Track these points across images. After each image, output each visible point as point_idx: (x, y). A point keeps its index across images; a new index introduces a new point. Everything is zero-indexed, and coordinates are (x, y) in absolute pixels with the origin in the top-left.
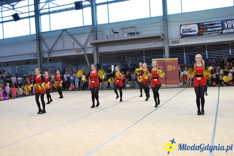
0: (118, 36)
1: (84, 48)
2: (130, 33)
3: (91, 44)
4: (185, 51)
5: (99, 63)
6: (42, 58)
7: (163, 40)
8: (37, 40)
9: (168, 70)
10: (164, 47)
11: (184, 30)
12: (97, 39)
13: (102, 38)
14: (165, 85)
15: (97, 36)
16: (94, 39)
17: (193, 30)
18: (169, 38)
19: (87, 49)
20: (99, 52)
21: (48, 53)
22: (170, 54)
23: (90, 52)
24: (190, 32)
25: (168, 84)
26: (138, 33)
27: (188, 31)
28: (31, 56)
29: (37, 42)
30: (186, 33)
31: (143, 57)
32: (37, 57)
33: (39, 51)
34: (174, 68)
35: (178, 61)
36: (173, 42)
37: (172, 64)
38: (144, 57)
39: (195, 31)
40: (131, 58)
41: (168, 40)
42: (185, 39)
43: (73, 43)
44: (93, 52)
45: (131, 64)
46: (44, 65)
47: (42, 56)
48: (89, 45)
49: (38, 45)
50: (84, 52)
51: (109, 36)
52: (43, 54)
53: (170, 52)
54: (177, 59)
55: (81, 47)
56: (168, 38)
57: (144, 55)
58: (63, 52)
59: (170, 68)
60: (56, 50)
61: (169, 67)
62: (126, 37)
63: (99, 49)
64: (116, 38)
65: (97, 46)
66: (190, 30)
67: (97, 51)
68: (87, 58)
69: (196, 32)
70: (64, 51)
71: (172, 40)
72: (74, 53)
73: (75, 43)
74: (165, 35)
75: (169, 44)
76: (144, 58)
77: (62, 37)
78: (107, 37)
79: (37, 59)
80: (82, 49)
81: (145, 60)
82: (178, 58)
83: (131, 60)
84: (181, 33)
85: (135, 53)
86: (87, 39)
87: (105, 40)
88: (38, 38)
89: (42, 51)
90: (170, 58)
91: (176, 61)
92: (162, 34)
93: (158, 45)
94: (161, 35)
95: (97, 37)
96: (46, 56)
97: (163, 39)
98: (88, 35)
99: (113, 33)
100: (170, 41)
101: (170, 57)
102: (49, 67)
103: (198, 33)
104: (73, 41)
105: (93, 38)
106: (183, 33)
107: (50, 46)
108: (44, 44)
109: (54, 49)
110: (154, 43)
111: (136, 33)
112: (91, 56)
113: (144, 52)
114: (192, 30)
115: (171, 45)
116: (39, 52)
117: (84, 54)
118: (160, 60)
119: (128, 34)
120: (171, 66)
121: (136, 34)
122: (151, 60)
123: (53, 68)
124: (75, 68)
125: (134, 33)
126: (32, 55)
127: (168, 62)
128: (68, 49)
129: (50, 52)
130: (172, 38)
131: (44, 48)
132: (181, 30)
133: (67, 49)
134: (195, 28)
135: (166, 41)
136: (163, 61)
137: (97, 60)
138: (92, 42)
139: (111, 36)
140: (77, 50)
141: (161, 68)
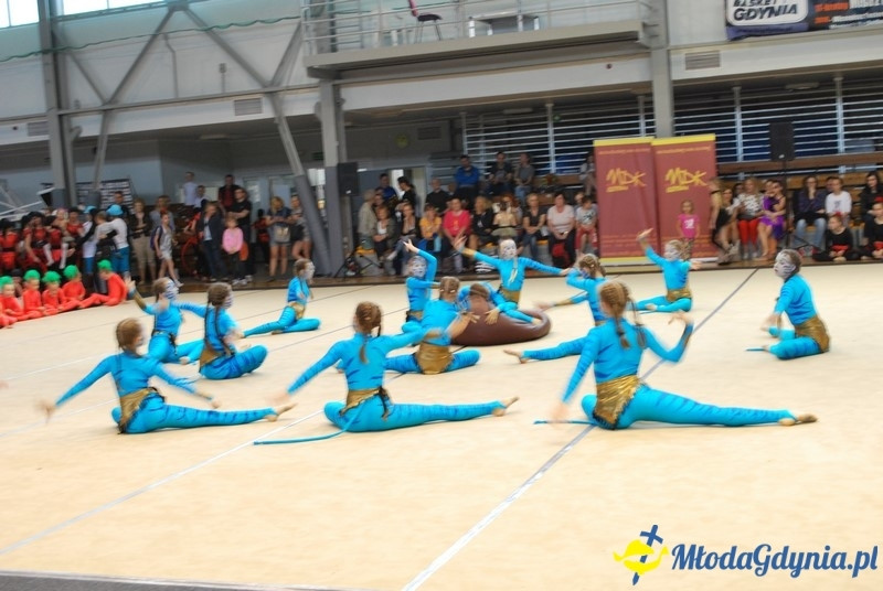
0: (437, 33)
1: (272, 92)
2: (491, 21)
3: (313, 72)
4: (742, 102)
5: (344, 161)
6: (69, 139)
8: (44, 52)
9: (670, 190)
10: (649, 84)
11: (744, 3)
12: (334, 49)
13: (359, 44)
15: (333, 32)
16: (321, 51)
17: (786, 7)
18: (672, 44)
19: (289, 97)
20: (347, 107)
21: (99, 117)
22: (677, 115)
23: (301, 106)
24: (769, 16)
26: (528, 20)
27: (763, 12)
28: (15, 129)
29: (45, 64)
30: (754, 17)
31: (546, 132)
32: (45, 133)
33: (54, 103)
34: (696, 178)
35: (718, 146)
36: (692, 62)
37: (688, 160)
38: (551, 129)
39: (794, 8)
40: (487, 138)
41: (668, 54)
42: (745, 46)
43: (223, 69)
44: (318, 106)
45: (488, 164)
46: (83, 173)
47: (71, 130)
48: (298, 74)
49: (52, 78)
50: (276, 108)
51: (394, 34)
52: (76, 121)
53: (676, 107)
54: (711, 137)
55: (255, 87)
56: (668, 40)
57: (550, 123)
58: (171, 108)
59: (678, 180)
60: (138, 101)
61: (672, 175)
62: (472, 35)
63: (347, 93)
64: (428, 41)
65: (337, 82)
66: (771, 5)
67: (338, 102)
68: (287, 138)
69: (795, 13)
70: (179, 107)
71: (685, 51)
72: (225, 115)
73: (231, 65)
74: (656, 29)
75: (674, 69)
76: (551, 135)
77: (166, 38)
79: (44, 144)
80: (265, 93)
81: (556, 145)
82: (716, 132)
83: (487, 144)
84: (731, 18)
85: (507, 112)
86: (290, 45)
87: (376, 52)
88: (49, 46)
89: (72, 103)
90: (678, 135)
91: (708, 148)
92: (644, 25)
93: (622, 73)
94: (638, 28)
95: (333, 40)
96: (90, 127)
97: (648, 48)
98: (294, 28)
99: (414, 19)
100: (678, 58)
101: (678, 128)
102: (104, 182)
103: (806, 19)
104: (220, 57)
105: (318, 41)
107: (110, 86)
108: (77, 70)
109: (128, 97)
110: (604, 64)
111: (521, 17)
112: (307, 129)
113: (549, 106)
114: (779, 3)
115: (682, 73)
116: (56, 112)
117: (273, 119)
118: (634, 147)
119: (481, 24)
120: (685, 173)
121: (520, 24)
122: (591, 142)
123: (125, 184)
125: (514, 17)
126: (23, 125)
127: (672, 151)
128: (198, 93)
129: (108, 110)
130: (685, 40)
131: (81, 92)
132: (731, 3)
133: (190, 95)
135: (659, 55)
136: (648, 150)
137: (339, 148)
138: (316, 64)
139: (403, 32)
140: (242, 102)
141: (635, 179)
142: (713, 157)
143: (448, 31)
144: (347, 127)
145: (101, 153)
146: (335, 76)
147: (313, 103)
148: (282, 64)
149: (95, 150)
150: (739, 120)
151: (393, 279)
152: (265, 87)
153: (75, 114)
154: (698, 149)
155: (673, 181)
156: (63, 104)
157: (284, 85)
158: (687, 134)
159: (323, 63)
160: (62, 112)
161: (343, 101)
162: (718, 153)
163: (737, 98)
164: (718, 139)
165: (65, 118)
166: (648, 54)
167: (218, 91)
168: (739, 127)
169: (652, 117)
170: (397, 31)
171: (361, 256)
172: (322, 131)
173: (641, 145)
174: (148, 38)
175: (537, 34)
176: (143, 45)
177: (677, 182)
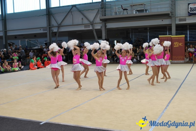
0: (127, 13)
1: (92, 24)
3: (101, 20)
5: (106, 38)
6: (51, 32)
8: (47, 15)
9: (175, 46)
10: (171, 24)
11: (192, 8)
12: (105, 15)
14: (171, 61)
15: (105, 12)
16: (103, 16)
18: (176, 16)
19: (95, 25)
20: (107, 27)
21: (57, 28)
22: (176, 31)
23: (98, 27)
25: (173, 59)
28: (40, 30)
29: (47, 17)
30: (194, 11)
32: (47, 31)
33: (48, 25)
34: (180, 44)
35: (185, 38)
36: (180, 20)
41: (175, 18)
42: (191, 17)
43: (82, 19)
44: (101, 27)
47: (51, 30)
48: (98, 20)
49: (48, 20)
50: (93, 27)
51: (118, 13)
52: (52, 29)
53: (176, 29)
54: (184, 36)
55: (89, 23)
58: (71, 26)
60: (65, 25)
61: (175, 43)
62: (134, 13)
63: (107, 24)
65: (106, 22)
67: (106, 26)
68: (95, 33)
70: (73, 26)
71: (179, 18)
72: (82, 28)
73: (84, 18)
74: (173, 13)
75: (176, 21)
77: (71, 12)
78: (116, 13)
79: (47, 33)
81: (149, 36)
86: (96, 15)
87: (114, 16)
88: (48, 13)
89: (52, 25)
91: (183, 38)
93: (166, 22)
94: (170, 13)
95: (105, 14)
96: (55, 30)
97: (171, 17)
98: (97, 11)
100: (177, 19)
101: (176, 34)
102: (57, 41)
104: (82, 16)
105: (102, 14)
107: (59, 22)
108: (53, 18)
109: (63, 24)
110: (161, 20)
112: (99, 32)
115: (178, 22)
117: (92, 29)
118: (167, 37)
119: (136, 11)
120: (178, 43)
121: (145, 11)
126: (42, 29)
127: (175, 38)
129: (59, 26)
130: (179, 16)
131: (54, 23)
132: (189, 8)
133: (76, 24)
135: (173, 19)
136: (170, 38)
138: (101, 18)
139: (120, 12)
140: (86, 26)
142: (184, 40)
143: (129, 12)
144: (107, 31)
145: (57, 35)
146: (105, 21)
148: (94, 18)
149: (56, 35)
150: (188, 32)
151: (115, 63)
152: (91, 23)
153: (52, 27)
154: (181, 38)
155: (175, 44)
156: (50, 25)
157: (95, 22)
158: (179, 35)
159: (103, 18)
160: (49, 27)
161: (107, 26)
163: (188, 28)
165: (50, 28)
166: (171, 18)
167: (81, 23)
168: (188, 34)
169: (171, 31)
170: (119, 12)
171: (109, 58)
172: (102, 32)
173: (169, 37)
174: (68, 12)
175: (148, 13)
176: (67, 14)
177: (176, 45)
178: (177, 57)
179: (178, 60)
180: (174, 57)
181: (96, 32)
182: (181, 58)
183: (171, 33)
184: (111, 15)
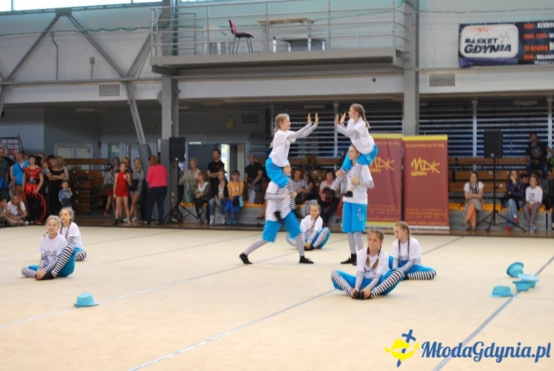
0: (250, 46)
1: (128, 81)
2: (290, 41)
3: (156, 69)
4: (478, 112)
5: (177, 135)
7: (400, 71)
9: (413, 174)
10: (402, 95)
11: (473, 42)
12: (175, 53)
13: (193, 51)
15: (175, 41)
16: (165, 53)
17: (503, 46)
18: (421, 66)
19: (139, 85)
20: (182, 96)
22: (421, 118)
23: (149, 92)
24: (491, 51)
25: (410, 220)
26: (317, 42)
27: (486, 48)
30: (480, 51)
34: (433, 167)
35: (449, 144)
36: (435, 81)
37: (428, 153)
39: (509, 48)
41: (417, 73)
42: (473, 73)
43: (92, 61)
44: (160, 94)
48: (146, 70)
50: (129, 94)
51: (219, 46)
53: (421, 113)
54: (445, 137)
55: (116, 76)
56: (417, 64)
58: (52, 87)
59: (420, 168)
60: (28, 80)
62: (275, 51)
63: (181, 85)
64: (242, 52)
65: (175, 77)
66: (493, 43)
67: (175, 92)
68: (136, 116)
69: (510, 50)
70: (58, 87)
71: (430, 73)
72: (91, 95)
73: (99, 58)
74: (409, 56)
75: (420, 85)
77: (52, 35)
78: (212, 46)
80: (123, 82)
82: (448, 133)
84: (463, 52)
86: (143, 48)
87: (204, 58)
90: (421, 134)
91: (442, 145)
92: (398, 52)
93: (385, 86)
94: (393, 54)
95: (175, 47)
97: (401, 69)
98: (146, 35)
99: (233, 36)
100: (425, 77)
101: (421, 129)
103: (517, 56)
104: (91, 52)
105: (163, 46)
106: (466, 51)
107: (9, 68)
110: (369, 79)
111: (309, 40)
112: (151, 110)
114: (498, 43)
115: (426, 89)
117: (126, 101)
118: (387, 140)
119: (283, 43)
120: (425, 162)
121: (309, 45)
124: (90, 146)
125: (306, 41)
127: (416, 146)
128: (73, 78)
129: (6, 85)
130: (431, 66)
132: (463, 40)
133: (68, 79)
134: (510, 37)
135: (411, 75)
136: (398, 144)
137: (172, 126)
138: (160, 65)
139: (227, 44)
140: (105, 87)
141: (387, 165)
142: (445, 152)
143: (258, 46)
144: (180, 110)
146: (175, 73)
147: (158, 92)
148: (136, 61)
150: (475, 125)
151: (204, 226)
152: (123, 77)
154: (435, 145)
155: (416, 166)
157: (137, 76)
158: (427, 134)
161: (180, 91)
162: (449, 149)
163: (475, 109)
164: (449, 139)
166: (402, 73)
167: (88, 77)
168: (475, 130)
169: (401, 119)
170: (222, 43)
171: (183, 207)
172: (161, 111)
173: (392, 140)
174: (40, 34)
175: (323, 53)
176: (35, 39)
177: (419, 169)
178: (420, 211)
179: (425, 223)
180: (409, 212)
181: (138, 109)
182: (433, 216)
183: (401, 124)
184: (195, 53)
